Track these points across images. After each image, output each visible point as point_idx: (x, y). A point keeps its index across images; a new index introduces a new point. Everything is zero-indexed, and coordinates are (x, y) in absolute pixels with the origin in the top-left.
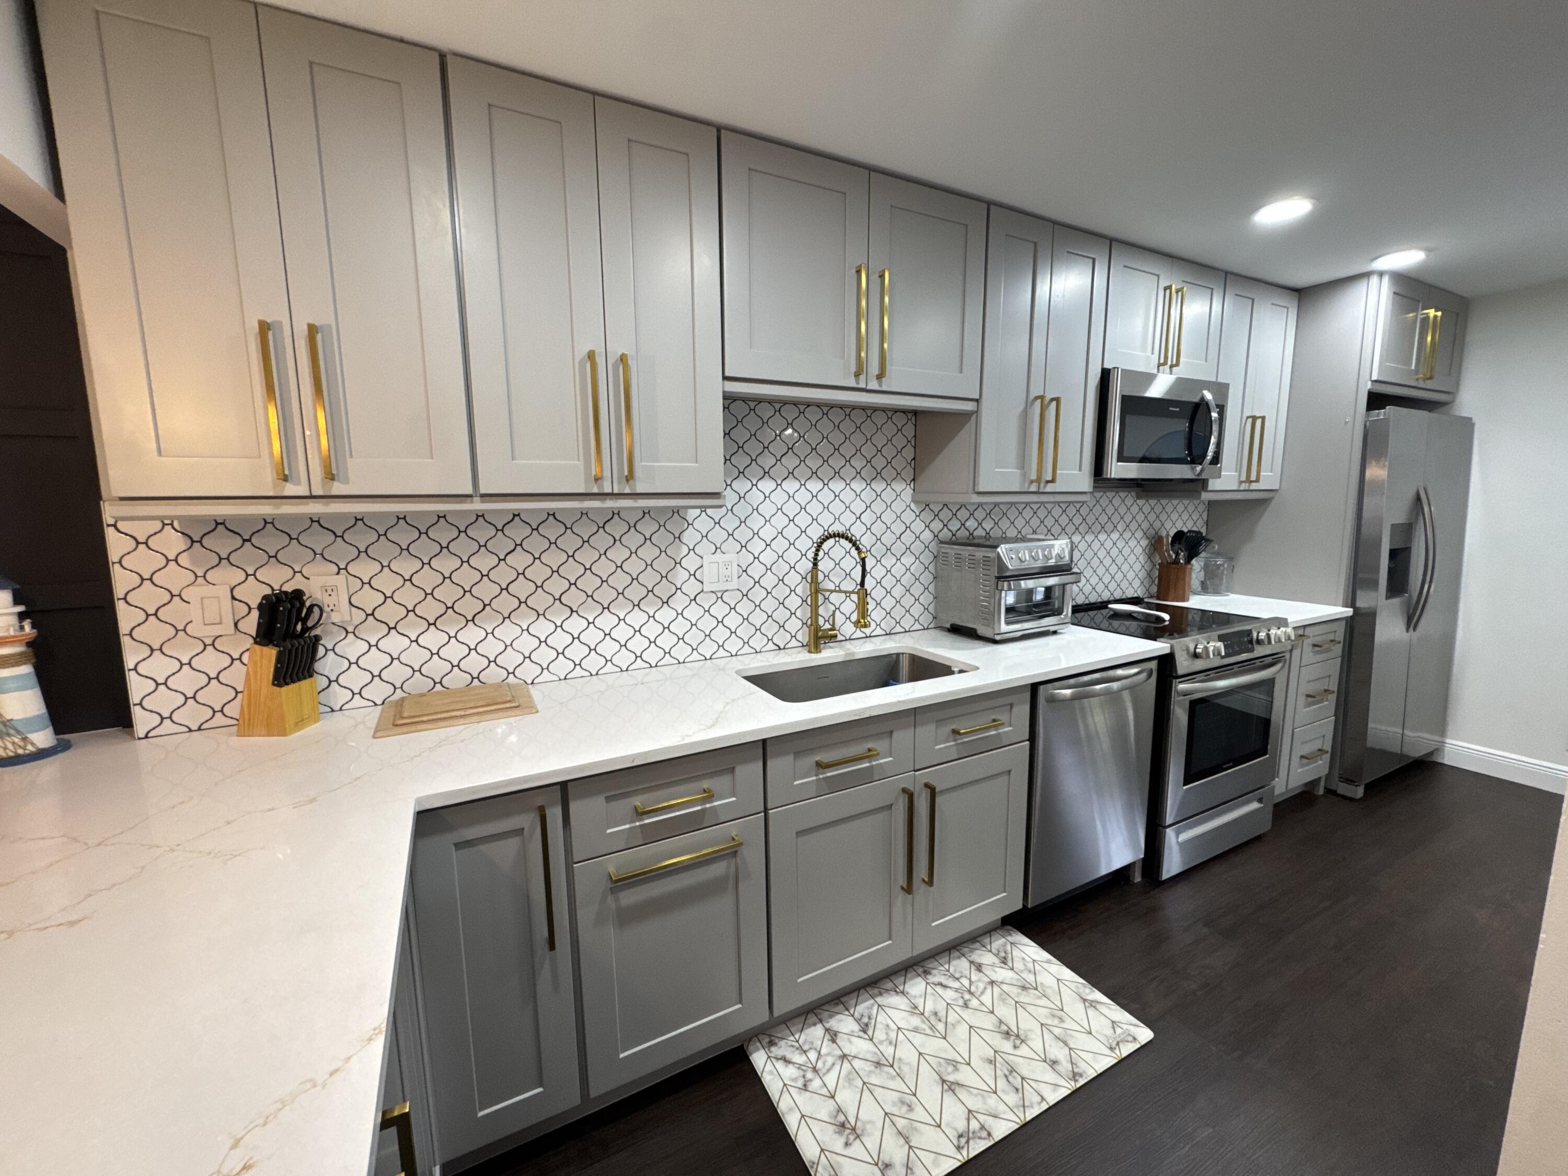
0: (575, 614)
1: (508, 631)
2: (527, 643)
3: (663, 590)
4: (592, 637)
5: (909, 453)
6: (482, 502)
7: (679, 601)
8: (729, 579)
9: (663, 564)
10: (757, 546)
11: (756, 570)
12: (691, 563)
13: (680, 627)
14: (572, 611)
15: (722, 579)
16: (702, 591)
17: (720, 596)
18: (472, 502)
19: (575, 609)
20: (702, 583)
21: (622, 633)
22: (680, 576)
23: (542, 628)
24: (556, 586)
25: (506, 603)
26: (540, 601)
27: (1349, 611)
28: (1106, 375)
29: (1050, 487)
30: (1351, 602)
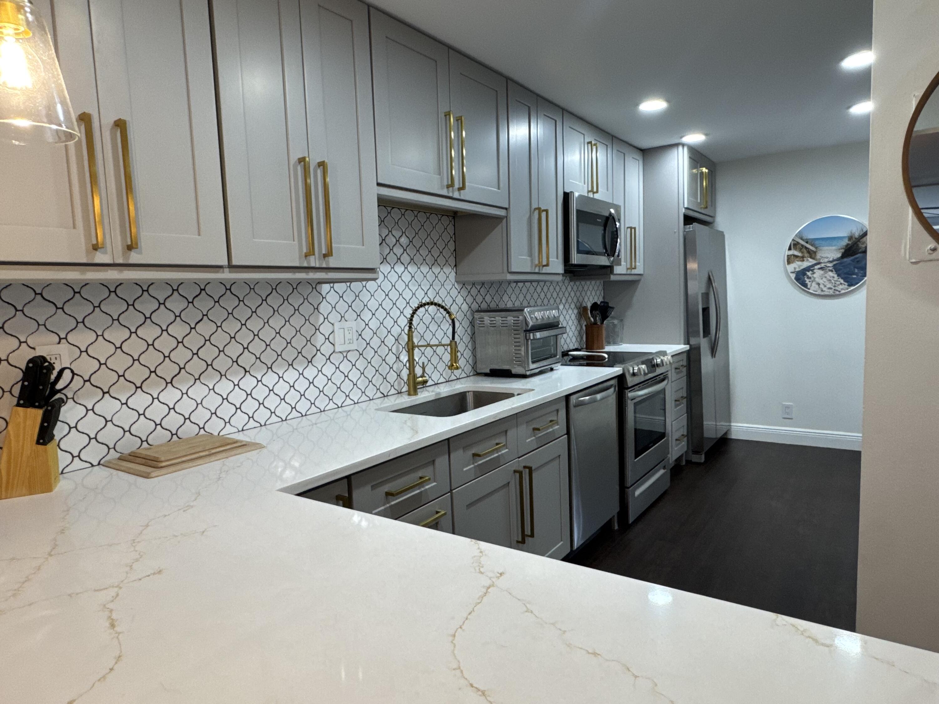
0: (248, 373)
1: (198, 392)
2: (213, 401)
3: (308, 352)
4: (260, 393)
5: (451, 245)
6: (230, 272)
7: (319, 360)
8: (351, 342)
9: (307, 330)
10: (366, 315)
11: (367, 334)
12: (326, 329)
13: (320, 381)
14: (246, 371)
15: (347, 342)
16: (334, 351)
17: (345, 354)
18: (223, 272)
19: (247, 370)
20: (334, 345)
21: (282, 388)
22: (319, 339)
23: (224, 387)
24: (234, 350)
25: (196, 366)
26: (222, 363)
27: (687, 347)
28: (567, 196)
29: (545, 270)
30: (687, 342)
